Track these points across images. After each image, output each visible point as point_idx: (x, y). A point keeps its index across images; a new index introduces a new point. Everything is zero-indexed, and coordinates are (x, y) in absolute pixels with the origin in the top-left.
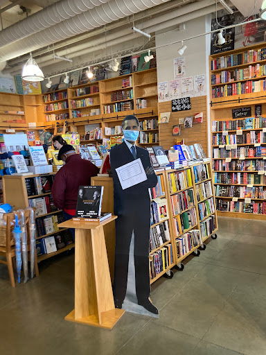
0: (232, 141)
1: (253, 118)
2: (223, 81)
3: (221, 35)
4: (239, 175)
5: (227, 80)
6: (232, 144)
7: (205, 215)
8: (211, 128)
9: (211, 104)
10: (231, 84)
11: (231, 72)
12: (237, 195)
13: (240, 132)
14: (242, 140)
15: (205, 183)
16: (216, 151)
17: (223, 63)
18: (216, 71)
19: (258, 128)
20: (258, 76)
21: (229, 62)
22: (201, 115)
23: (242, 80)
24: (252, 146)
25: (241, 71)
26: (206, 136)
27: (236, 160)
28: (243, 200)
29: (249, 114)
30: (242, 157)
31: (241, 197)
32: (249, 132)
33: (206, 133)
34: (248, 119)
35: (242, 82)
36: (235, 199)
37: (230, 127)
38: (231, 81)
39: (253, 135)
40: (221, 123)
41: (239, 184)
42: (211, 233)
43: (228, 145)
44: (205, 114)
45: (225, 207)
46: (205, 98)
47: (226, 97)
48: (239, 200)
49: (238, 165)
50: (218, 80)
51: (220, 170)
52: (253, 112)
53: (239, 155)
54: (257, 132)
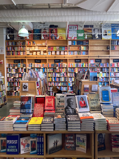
0: (14, 71)
1: (21, 63)
2: (10, 50)
3: (8, 36)
4: (16, 83)
5: (12, 50)
6: (13, 72)
7: (2, 96)
8: (6, 66)
9: (6, 57)
10: (13, 51)
11: (13, 47)
12: (15, 90)
13: (16, 68)
14: (17, 70)
15: (2, 85)
16: (8, 74)
17: (10, 44)
18: (8, 46)
19: (22, 67)
20: (22, 50)
21: (12, 44)
22: (2, 61)
23: (16, 50)
24: (20, 73)
25: (16, 47)
26: (4, 69)
27: (15, 78)
28: (17, 92)
29: (19, 62)
30: (17, 77)
31: (17, 90)
32: (19, 68)
33: (4, 68)
34: (19, 64)
35: (17, 51)
36: (15, 91)
37: (13, 66)
38: (13, 50)
39: (20, 69)
40: (10, 64)
41: (16, 86)
42: (4, 102)
43: (12, 72)
44: (4, 61)
45: (11, 94)
46: (4, 55)
47: (11, 56)
48: (16, 92)
49: (16, 79)
50: (8, 49)
51: (10, 81)
52: (21, 62)
53: (16, 76)
54: (22, 68)
